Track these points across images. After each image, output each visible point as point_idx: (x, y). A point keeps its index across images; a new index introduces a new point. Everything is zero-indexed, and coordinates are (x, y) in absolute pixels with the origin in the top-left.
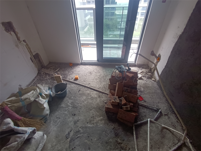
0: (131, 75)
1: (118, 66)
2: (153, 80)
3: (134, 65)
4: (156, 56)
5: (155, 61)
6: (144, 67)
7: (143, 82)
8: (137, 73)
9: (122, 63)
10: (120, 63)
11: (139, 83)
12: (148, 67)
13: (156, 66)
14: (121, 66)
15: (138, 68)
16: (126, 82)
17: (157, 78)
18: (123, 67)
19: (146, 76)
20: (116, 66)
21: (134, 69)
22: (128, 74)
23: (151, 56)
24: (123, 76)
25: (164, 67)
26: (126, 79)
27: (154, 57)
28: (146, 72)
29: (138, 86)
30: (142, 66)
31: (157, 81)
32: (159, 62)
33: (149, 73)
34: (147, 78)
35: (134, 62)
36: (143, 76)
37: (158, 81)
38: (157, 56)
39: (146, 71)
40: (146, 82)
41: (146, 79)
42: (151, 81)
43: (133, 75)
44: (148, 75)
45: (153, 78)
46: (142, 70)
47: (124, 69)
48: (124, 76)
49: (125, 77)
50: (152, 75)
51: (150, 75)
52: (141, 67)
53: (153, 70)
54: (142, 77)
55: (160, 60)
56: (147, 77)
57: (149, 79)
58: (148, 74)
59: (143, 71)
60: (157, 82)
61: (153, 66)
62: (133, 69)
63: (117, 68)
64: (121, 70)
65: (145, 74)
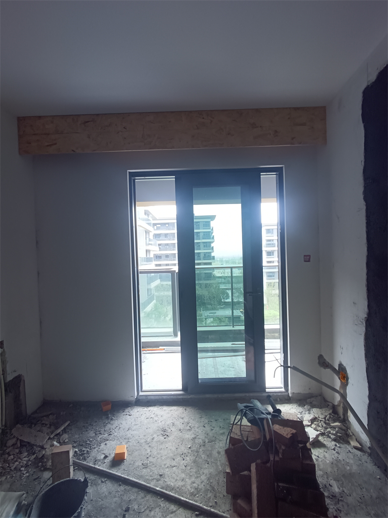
0: (286, 432)
1: (245, 404)
2: (356, 448)
3: (286, 399)
4: (334, 369)
5: (338, 384)
6: (314, 403)
7: (327, 455)
8: (301, 422)
9: (251, 394)
10: (247, 395)
11: (317, 460)
12: (325, 401)
13: (344, 396)
14: (251, 403)
15: (299, 405)
16: (277, 459)
17: (364, 437)
18: (258, 404)
19: (329, 432)
20: (239, 404)
21: (290, 412)
22: (277, 428)
23: (322, 369)
24: (265, 436)
25: (367, 401)
26: (276, 448)
27: (328, 370)
28: (325, 418)
29: (318, 473)
30: (308, 400)
31: (369, 451)
32: (347, 384)
33: (335, 421)
34: (335, 440)
35: (283, 390)
36: (322, 434)
37: (369, 448)
38: (337, 369)
39: (323, 417)
40: (336, 455)
41: (334, 443)
42: (350, 449)
43: (294, 431)
44: (334, 428)
45: (352, 439)
46: (312, 412)
47: (264, 412)
48: (268, 437)
49: (271, 439)
50: (344, 428)
51: (340, 428)
52: (307, 403)
53: (341, 411)
54: (317, 436)
55: (349, 380)
56: (333, 437)
57: (342, 446)
58: (332, 424)
59: (317, 416)
60: (370, 455)
61: (338, 398)
63: (242, 410)
64: (257, 417)
65: (324, 425)
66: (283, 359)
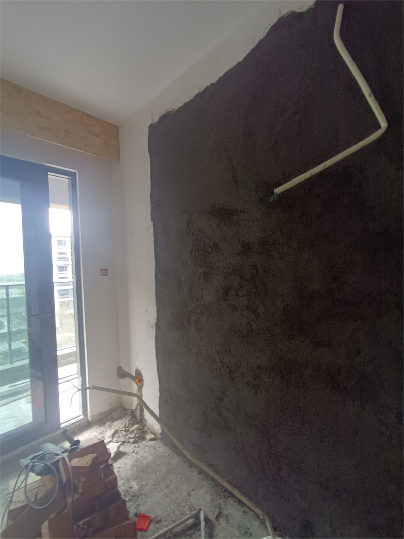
0: (85, 461)
1: (32, 456)
2: (151, 440)
3: (85, 426)
4: (131, 377)
5: (135, 388)
6: (114, 416)
7: (127, 461)
8: (102, 442)
9: (41, 440)
10: (35, 443)
11: (118, 472)
12: (125, 409)
13: (140, 398)
14: (41, 449)
15: (100, 426)
17: (156, 427)
18: (51, 447)
19: (129, 438)
20: (23, 460)
21: (90, 437)
22: (76, 462)
23: (121, 380)
24: (61, 481)
25: (158, 394)
27: (127, 379)
28: (125, 427)
29: (120, 483)
30: (109, 417)
31: (160, 436)
32: (143, 386)
33: (133, 425)
34: (134, 443)
35: (82, 417)
36: (123, 443)
37: (161, 434)
38: (134, 375)
39: (123, 426)
40: (136, 456)
41: (134, 445)
42: (147, 444)
43: (95, 455)
44: (133, 431)
45: (148, 434)
46: (112, 427)
47: (59, 452)
48: (64, 478)
49: (69, 480)
50: (141, 427)
51: (138, 429)
52: (108, 420)
53: (138, 413)
54: (119, 448)
55: (144, 382)
56: (132, 441)
57: (140, 444)
58: (131, 429)
59: (117, 428)
60: (161, 439)
61: (135, 401)
62: (86, 438)
63: (27, 466)
64: (49, 463)
65: (124, 433)
66: (80, 383)
